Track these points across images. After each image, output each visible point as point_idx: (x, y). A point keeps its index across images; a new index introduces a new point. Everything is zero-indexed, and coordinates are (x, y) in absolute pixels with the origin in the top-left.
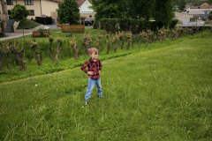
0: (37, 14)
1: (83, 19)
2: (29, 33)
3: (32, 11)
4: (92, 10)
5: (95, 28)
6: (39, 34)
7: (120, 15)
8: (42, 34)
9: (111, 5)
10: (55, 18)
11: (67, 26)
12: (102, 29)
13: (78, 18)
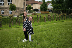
0: (34, 8)
1: (48, 9)
2: (31, 14)
3: (33, 7)
4: (52, 6)
5: (52, 12)
6: (34, 14)
7: (62, 8)
8: (35, 14)
9: (59, 5)
10: (39, 9)
11: (43, 12)
12: (55, 13)
13: (47, 9)
